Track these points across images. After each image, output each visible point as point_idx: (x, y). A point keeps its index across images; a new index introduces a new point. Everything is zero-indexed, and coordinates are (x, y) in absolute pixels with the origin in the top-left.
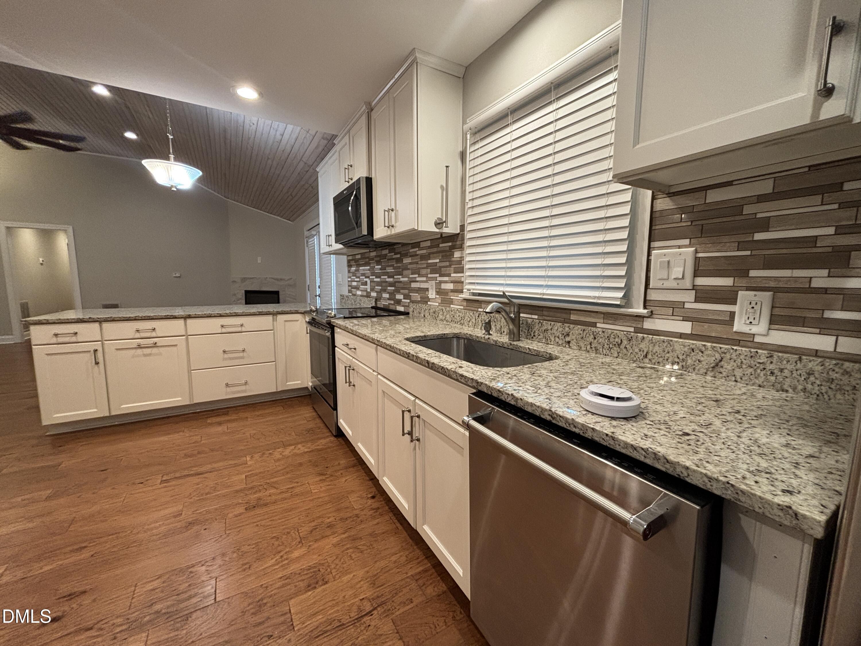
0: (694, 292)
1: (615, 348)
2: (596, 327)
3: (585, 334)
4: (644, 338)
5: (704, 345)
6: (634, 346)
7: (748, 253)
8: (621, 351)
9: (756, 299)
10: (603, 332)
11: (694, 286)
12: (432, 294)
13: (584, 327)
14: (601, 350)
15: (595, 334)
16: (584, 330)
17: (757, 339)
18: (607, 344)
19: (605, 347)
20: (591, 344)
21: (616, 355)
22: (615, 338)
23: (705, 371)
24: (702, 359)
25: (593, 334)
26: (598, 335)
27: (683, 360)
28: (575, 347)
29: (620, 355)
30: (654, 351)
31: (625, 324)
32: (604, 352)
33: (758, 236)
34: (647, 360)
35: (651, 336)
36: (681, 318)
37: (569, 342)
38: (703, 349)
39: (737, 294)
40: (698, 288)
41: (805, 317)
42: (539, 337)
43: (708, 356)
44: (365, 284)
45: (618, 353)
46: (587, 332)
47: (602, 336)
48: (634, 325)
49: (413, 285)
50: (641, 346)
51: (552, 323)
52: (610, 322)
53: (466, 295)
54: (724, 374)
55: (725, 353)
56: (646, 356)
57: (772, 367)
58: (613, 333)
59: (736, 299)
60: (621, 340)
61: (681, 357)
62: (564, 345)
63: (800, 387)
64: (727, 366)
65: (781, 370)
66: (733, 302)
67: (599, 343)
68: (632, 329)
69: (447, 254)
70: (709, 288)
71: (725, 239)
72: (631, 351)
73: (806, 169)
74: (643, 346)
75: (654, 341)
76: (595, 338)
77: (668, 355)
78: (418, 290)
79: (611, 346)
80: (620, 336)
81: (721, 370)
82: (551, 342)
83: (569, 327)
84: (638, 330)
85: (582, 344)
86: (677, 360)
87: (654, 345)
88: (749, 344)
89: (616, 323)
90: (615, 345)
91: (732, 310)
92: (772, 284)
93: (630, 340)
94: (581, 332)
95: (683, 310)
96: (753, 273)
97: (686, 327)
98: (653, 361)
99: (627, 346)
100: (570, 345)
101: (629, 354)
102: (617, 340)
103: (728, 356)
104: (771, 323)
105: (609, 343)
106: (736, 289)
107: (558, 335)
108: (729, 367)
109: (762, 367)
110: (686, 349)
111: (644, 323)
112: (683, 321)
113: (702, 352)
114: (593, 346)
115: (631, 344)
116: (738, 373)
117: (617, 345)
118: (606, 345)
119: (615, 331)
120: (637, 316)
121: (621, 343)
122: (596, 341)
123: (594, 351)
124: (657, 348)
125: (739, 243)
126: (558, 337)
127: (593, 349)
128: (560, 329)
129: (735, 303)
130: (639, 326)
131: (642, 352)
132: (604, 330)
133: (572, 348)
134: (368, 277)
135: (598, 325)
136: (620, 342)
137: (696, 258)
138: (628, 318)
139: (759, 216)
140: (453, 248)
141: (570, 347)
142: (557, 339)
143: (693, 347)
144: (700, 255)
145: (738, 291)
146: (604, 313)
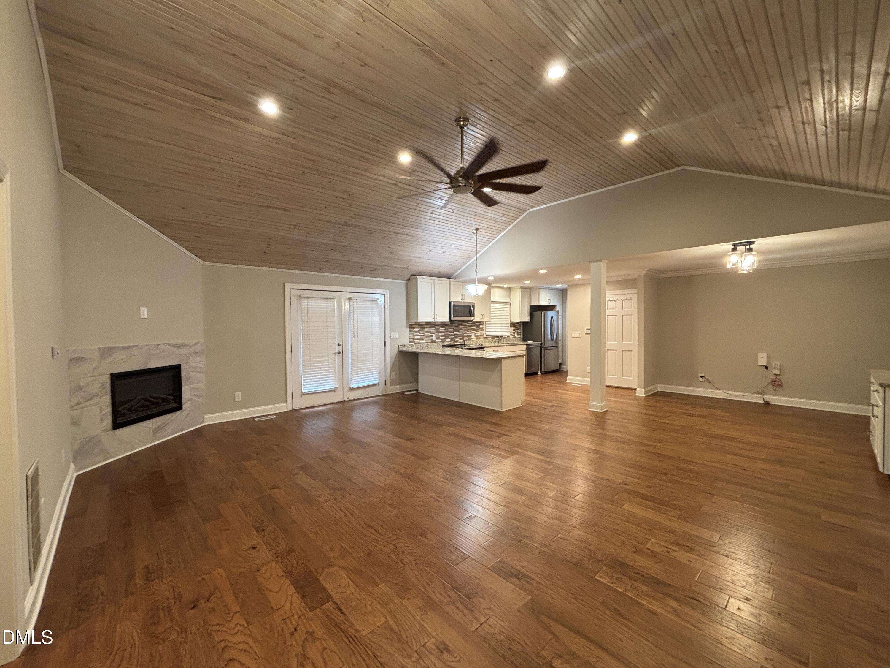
12: (473, 337)
44: (432, 336)
49: (465, 335)
53: (485, 336)
69: (478, 326)
78: (467, 336)
134: (434, 333)
140: (480, 325)
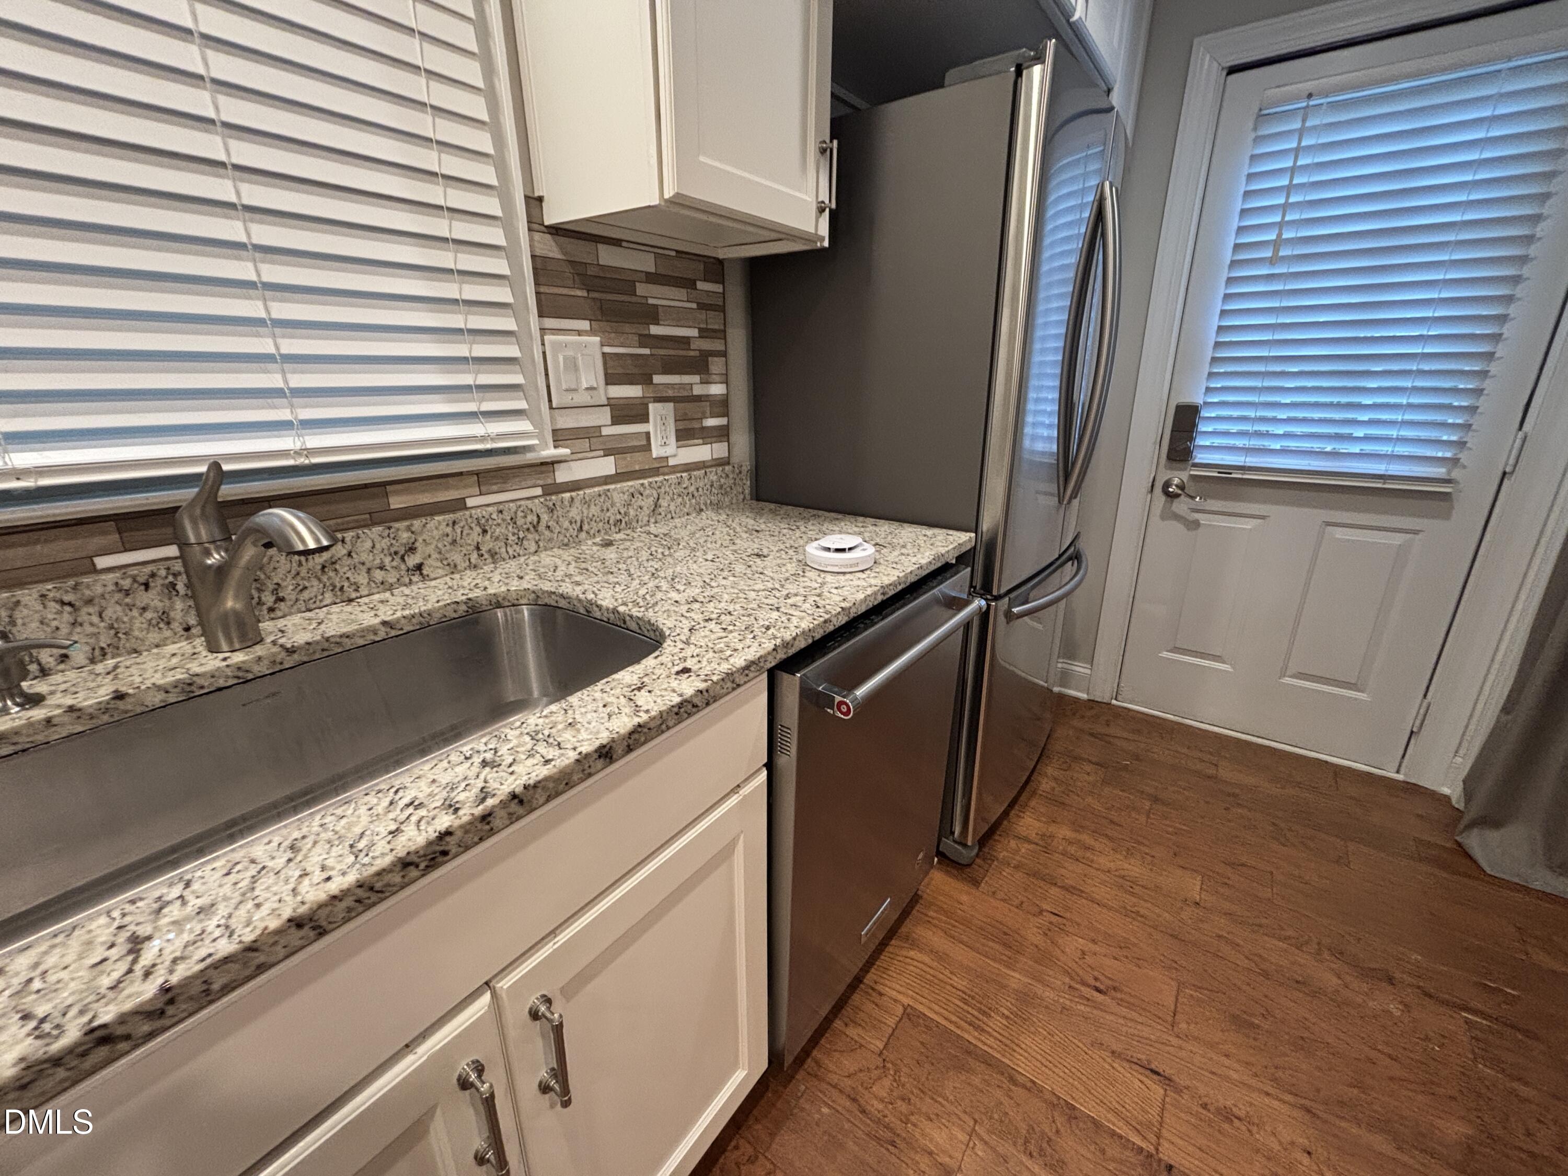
0: (608, 408)
1: (530, 536)
2: (466, 508)
3: (459, 531)
4: (572, 499)
5: (642, 485)
6: (561, 519)
7: (646, 351)
8: (542, 537)
9: (664, 412)
10: (501, 512)
11: (608, 399)
13: (450, 517)
14: (503, 550)
15: (483, 521)
16: (454, 523)
17: (672, 462)
18: (514, 534)
19: (510, 541)
20: (478, 548)
21: (533, 548)
22: (525, 517)
23: (647, 519)
24: (643, 503)
25: (479, 524)
26: (490, 522)
27: (626, 514)
28: (441, 572)
29: (541, 544)
30: (590, 516)
31: (524, 484)
32: (511, 552)
33: (655, 330)
34: (583, 535)
35: (581, 493)
36: (601, 453)
37: (419, 567)
38: (642, 489)
39: (648, 408)
40: (612, 402)
41: (693, 429)
42: (306, 595)
43: (648, 496)
45: (537, 542)
46: (462, 524)
47: (499, 521)
48: (541, 482)
50: (571, 515)
51: (349, 535)
52: (495, 488)
54: (663, 514)
55: (660, 488)
56: (581, 529)
57: (692, 489)
58: (520, 506)
59: (648, 414)
60: (538, 516)
61: (622, 512)
62: (407, 580)
63: (709, 502)
64: (664, 503)
65: (697, 490)
66: (644, 418)
67: (497, 539)
68: (538, 491)
70: (621, 402)
71: (627, 328)
72: (558, 529)
73: (673, 253)
74: (574, 513)
75: (587, 499)
76: (485, 532)
77: (608, 514)
79: (521, 535)
80: (534, 509)
81: (660, 510)
82: (357, 590)
83: (409, 529)
84: (552, 489)
85: (456, 557)
86: (619, 517)
87: (589, 506)
88: (666, 470)
89: (508, 486)
90: (528, 529)
91: (645, 430)
92: (670, 393)
93: (552, 511)
94: (449, 530)
95: (601, 439)
96: (657, 379)
97: (606, 466)
98: (592, 532)
99: (550, 524)
100: (425, 572)
101: (555, 535)
102: (529, 518)
103: (663, 490)
104: (677, 441)
105: (516, 531)
106: (646, 401)
107: (378, 561)
108: (666, 505)
109: (685, 492)
110: (626, 497)
111: (556, 473)
112: (605, 456)
113: (642, 495)
114: (484, 549)
115: (555, 517)
116: (672, 508)
117: (532, 529)
118: (511, 537)
119: (522, 503)
120: (542, 464)
121: (538, 522)
122: (488, 537)
123: (490, 560)
124: (594, 510)
125: (640, 335)
126: (382, 568)
127: (486, 556)
128: (385, 543)
129: (647, 421)
130: (550, 481)
131: (574, 525)
132: (501, 507)
133: (432, 576)
135: (470, 502)
136: (535, 519)
137: (603, 354)
138: (526, 470)
139: (651, 301)
141: (424, 578)
142: (378, 575)
143: (632, 490)
144: (607, 350)
145: (647, 405)
146: (477, 474)
